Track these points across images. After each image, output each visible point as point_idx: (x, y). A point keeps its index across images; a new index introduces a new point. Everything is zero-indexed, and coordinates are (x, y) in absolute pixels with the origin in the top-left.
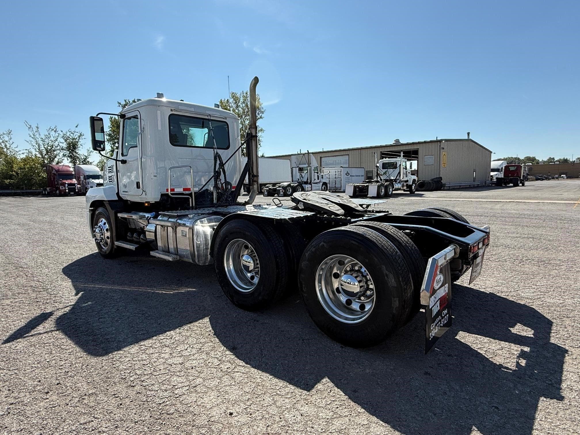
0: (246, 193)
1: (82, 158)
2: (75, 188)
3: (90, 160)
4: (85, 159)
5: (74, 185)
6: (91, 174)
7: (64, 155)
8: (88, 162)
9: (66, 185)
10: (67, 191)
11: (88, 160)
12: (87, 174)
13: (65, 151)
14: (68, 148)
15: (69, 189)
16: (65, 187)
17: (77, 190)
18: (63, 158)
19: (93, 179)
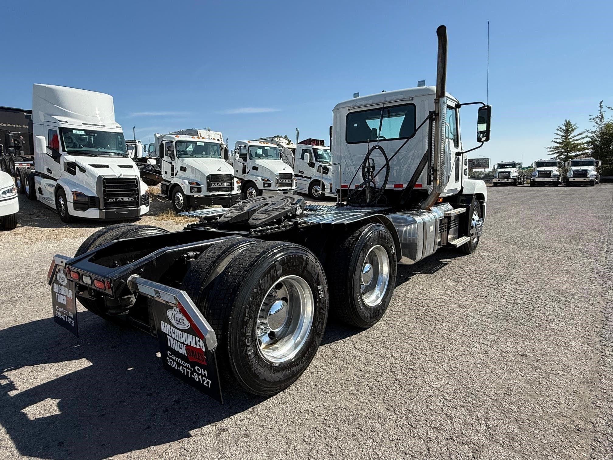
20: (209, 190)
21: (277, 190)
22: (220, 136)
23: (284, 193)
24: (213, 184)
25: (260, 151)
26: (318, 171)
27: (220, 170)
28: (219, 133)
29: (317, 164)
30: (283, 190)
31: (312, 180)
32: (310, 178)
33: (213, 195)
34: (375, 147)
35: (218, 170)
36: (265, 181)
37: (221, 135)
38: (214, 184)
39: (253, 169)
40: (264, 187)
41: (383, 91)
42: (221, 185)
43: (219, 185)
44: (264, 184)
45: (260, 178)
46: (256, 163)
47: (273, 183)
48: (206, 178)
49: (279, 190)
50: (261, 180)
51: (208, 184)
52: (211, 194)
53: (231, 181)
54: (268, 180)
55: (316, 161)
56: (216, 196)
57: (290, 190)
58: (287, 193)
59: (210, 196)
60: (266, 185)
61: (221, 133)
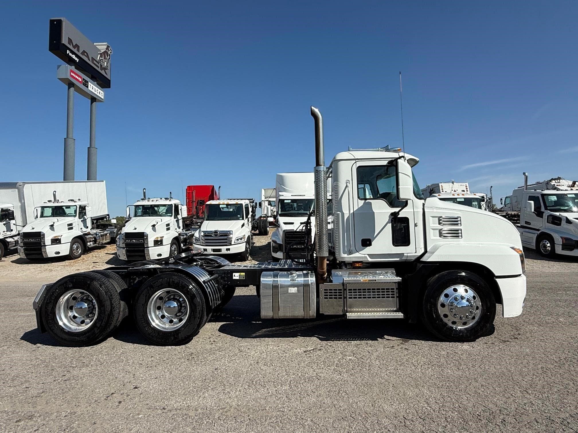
22: (466, 187)
26: (547, 222)
28: (465, 184)
29: (546, 213)
31: (539, 232)
37: (468, 186)
55: (546, 209)
61: (467, 184)
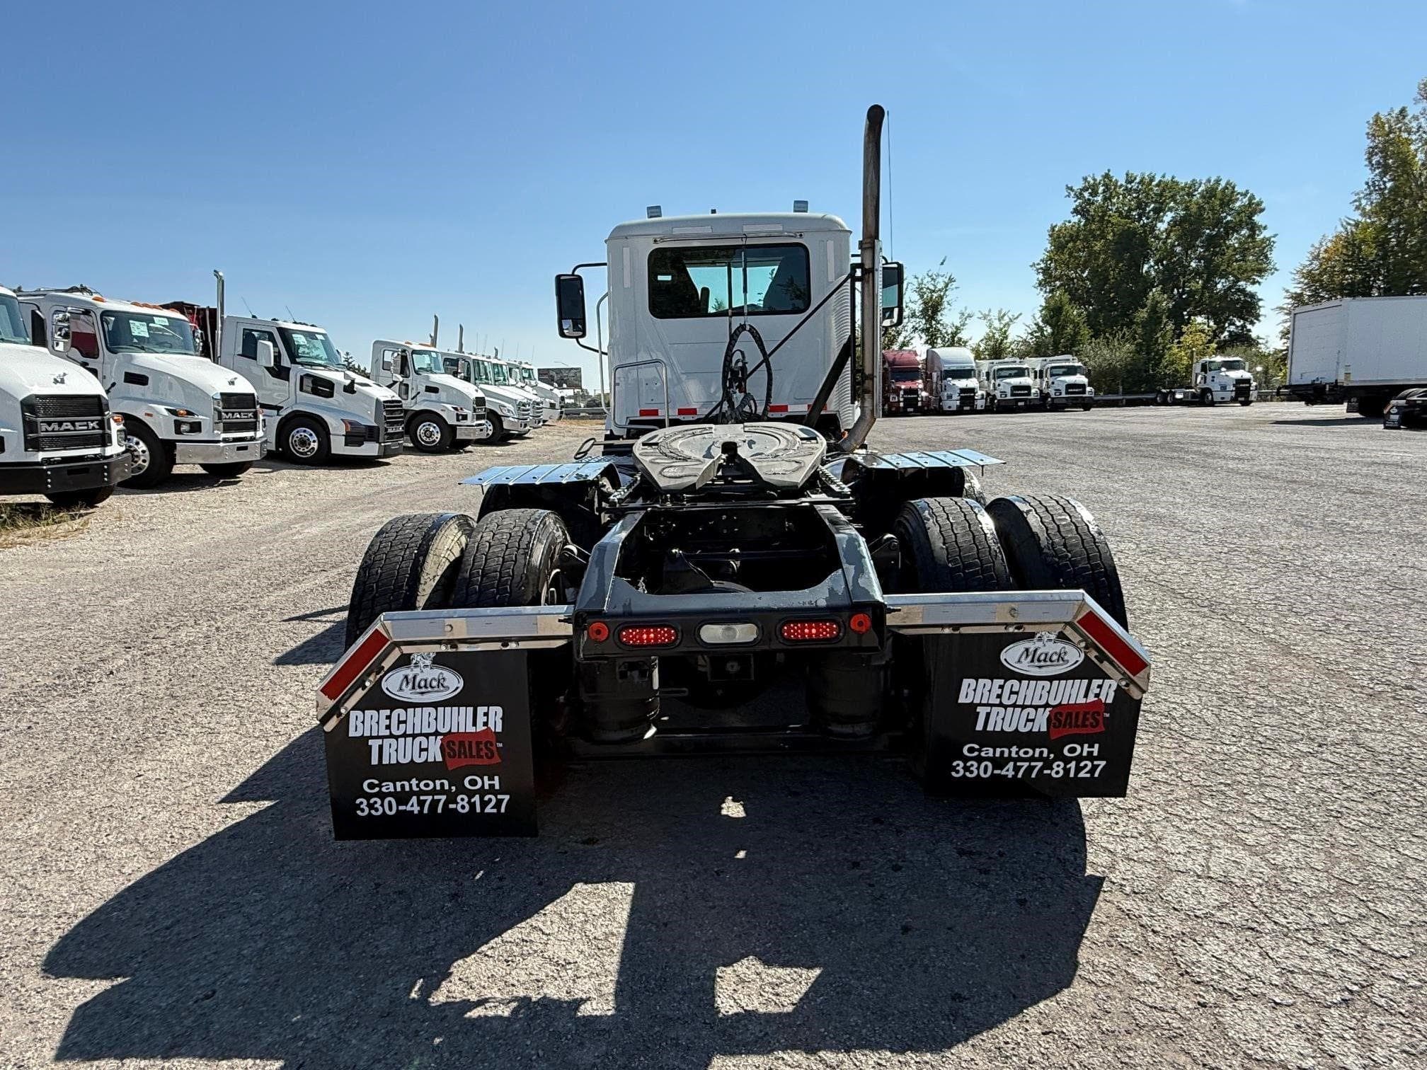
0: (1357, 415)
1: (949, 332)
2: (916, 399)
3: (963, 335)
4: (954, 334)
5: (915, 391)
6: (954, 367)
7: (915, 329)
8: (960, 339)
9: (902, 393)
10: (902, 404)
11: (959, 335)
12: (946, 367)
13: (918, 320)
14: (924, 312)
15: (906, 400)
16: (898, 396)
17: (920, 404)
18: (912, 335)
19: (954, 378)
20: (33, 444)
21: (218, 442)
23: (239, 449)
24: (44, 426)
25: (139, 329)
26: (301, 389)
27: (62, 382)
29: (297, 372)
30: (236, 440)
31: (284, 413)
32: (278, 408)
33: (48, 461)
34: (742, 327)
35: (56, 381)
36: (182, 415)
38: (49, 424)
39: (126, 381)
40: (178, 431)
41: (714, 212)
42: (70, 427)
43: (64, 427)
44: (178, 425)
45: (162, 409)
46: (135, 362)
47: (206, 419)
48: (19, 406)
49: (225, 440)
50: (166, 413)
51: (29, 426)
52: (41, 456)
53: (102, 414)
54: (189, 413)
55: (293, 361)
56: (59, 462)
57: (252, 439)
58: (245, 448)
59: (37, 464)
60: (184, 427)
